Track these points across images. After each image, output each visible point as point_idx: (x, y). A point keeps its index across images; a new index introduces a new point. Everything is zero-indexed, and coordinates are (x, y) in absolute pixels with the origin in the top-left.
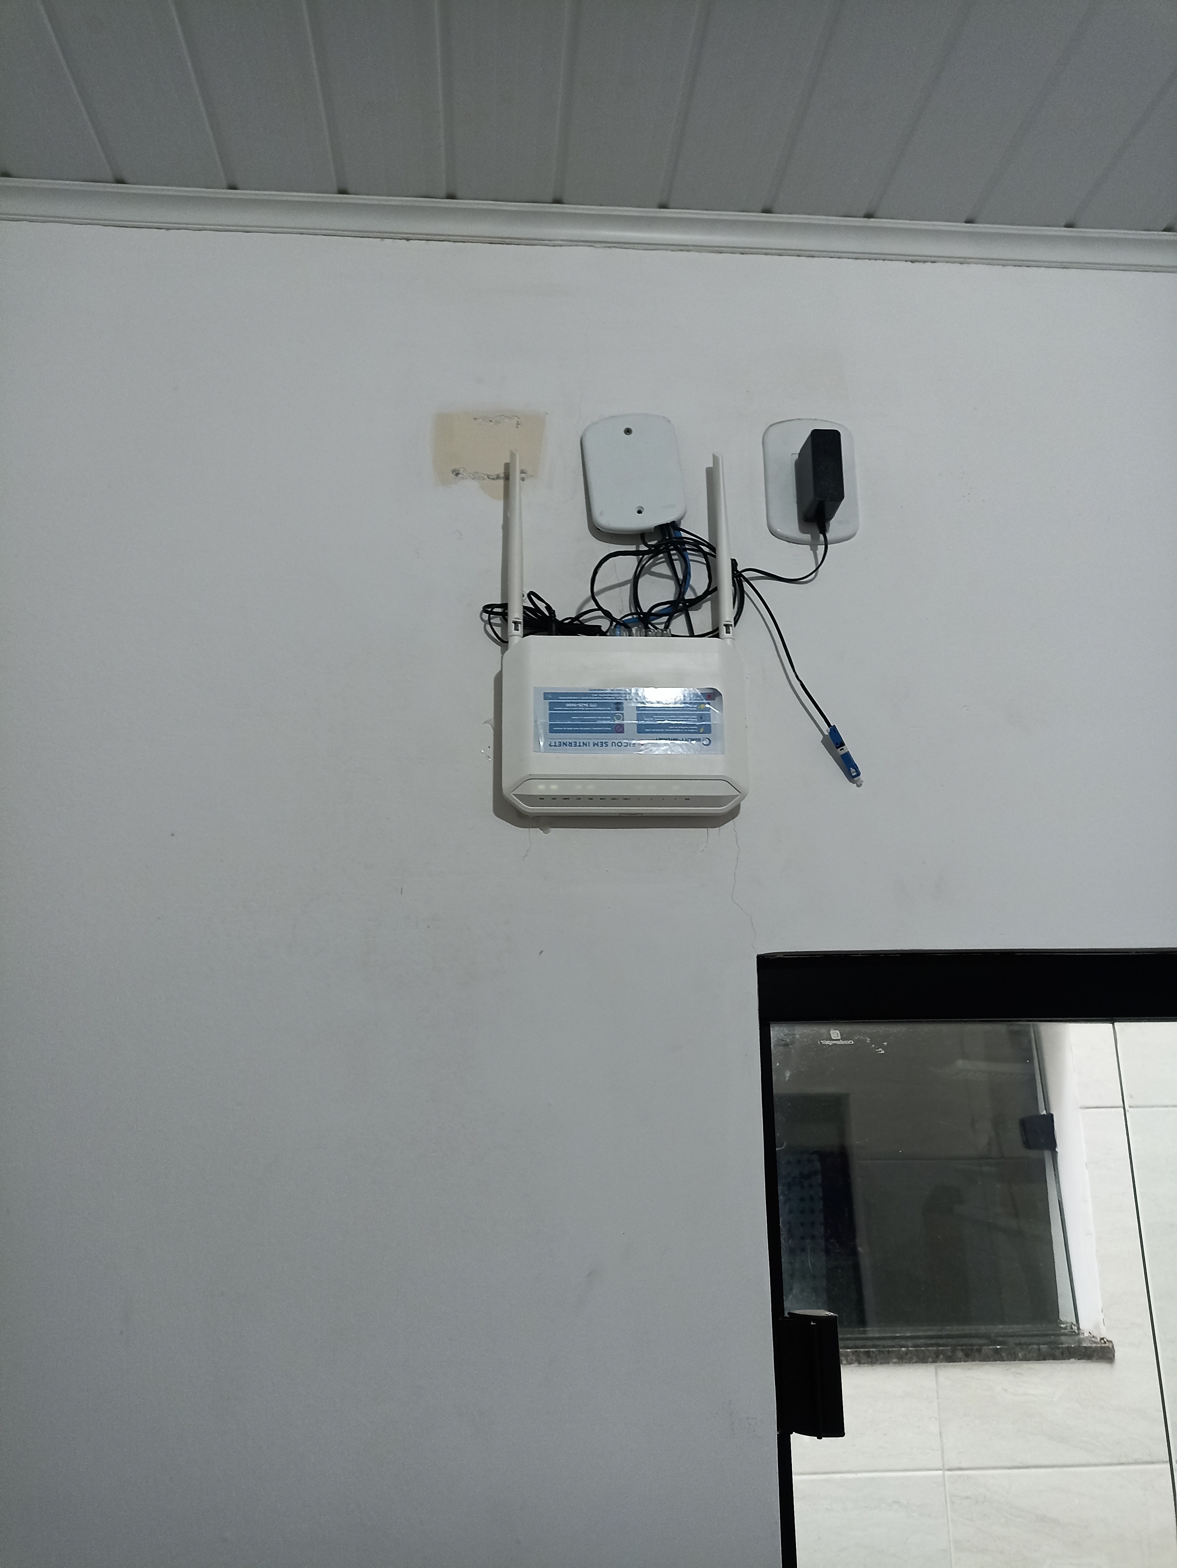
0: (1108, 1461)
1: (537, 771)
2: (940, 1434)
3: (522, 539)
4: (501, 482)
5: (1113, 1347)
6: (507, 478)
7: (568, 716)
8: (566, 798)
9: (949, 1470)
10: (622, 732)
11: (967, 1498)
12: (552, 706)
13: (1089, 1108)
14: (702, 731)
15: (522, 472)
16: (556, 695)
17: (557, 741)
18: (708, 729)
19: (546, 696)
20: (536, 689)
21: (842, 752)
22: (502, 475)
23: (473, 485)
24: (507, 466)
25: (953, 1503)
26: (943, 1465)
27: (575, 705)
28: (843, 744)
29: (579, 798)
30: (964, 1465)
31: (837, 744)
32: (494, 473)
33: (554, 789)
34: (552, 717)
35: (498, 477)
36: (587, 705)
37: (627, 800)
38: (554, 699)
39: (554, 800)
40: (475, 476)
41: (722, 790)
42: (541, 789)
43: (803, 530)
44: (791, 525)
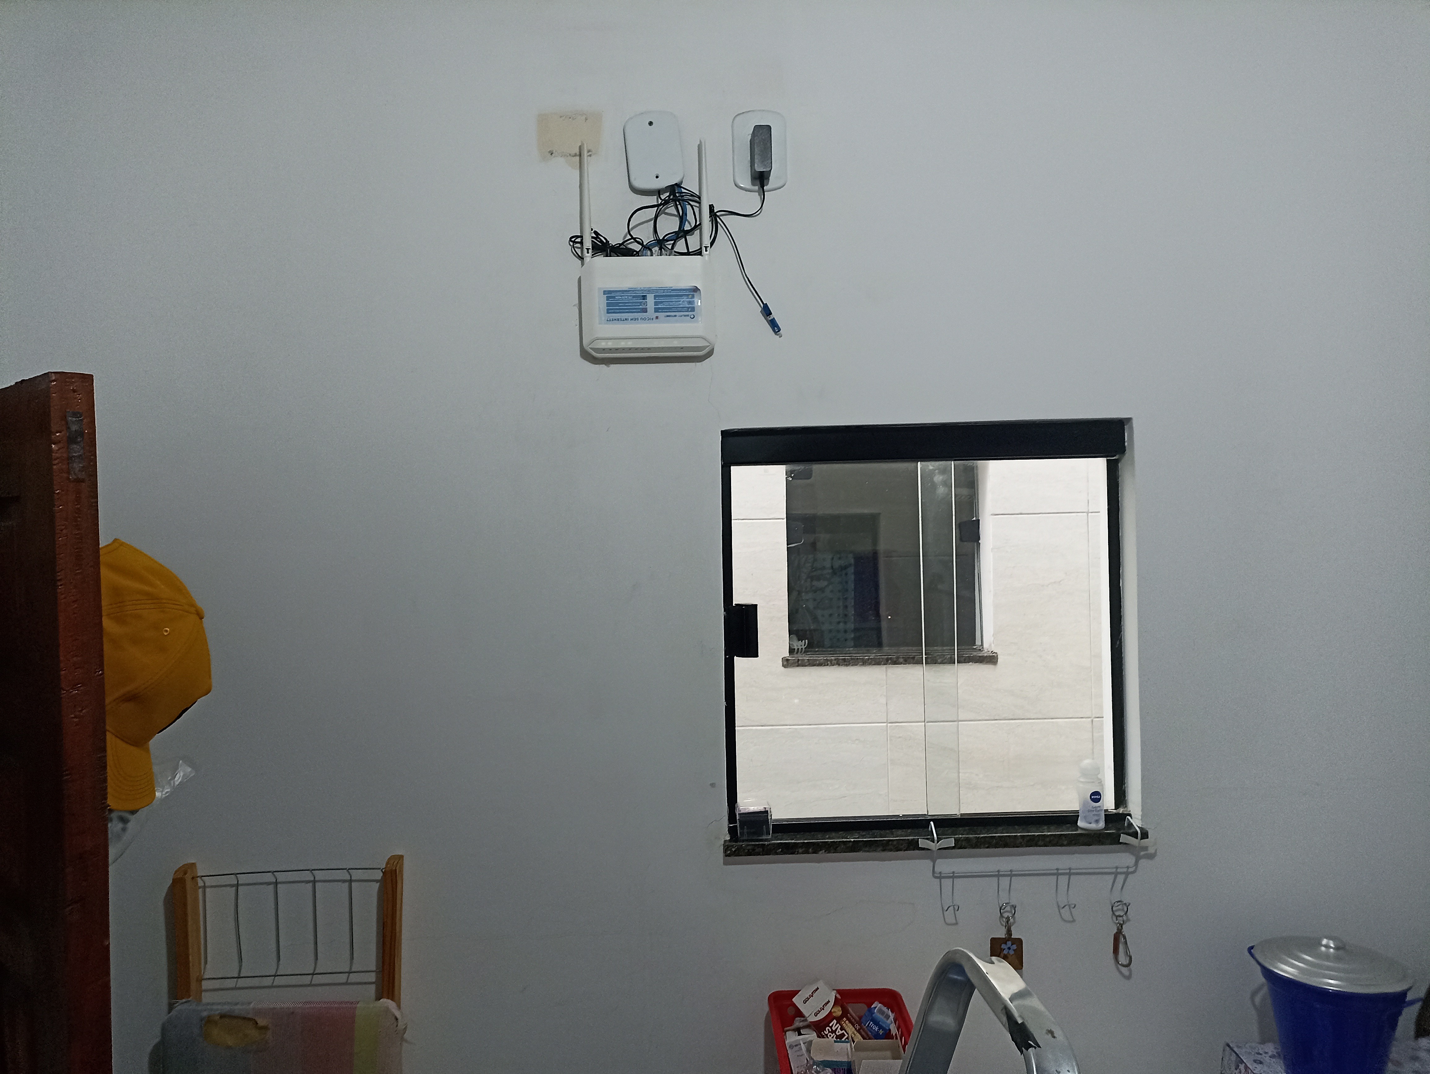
0: (987, 718)
1: (600, 335)
2: (887, 704)
3: (589, 195)
4: (578, 158)
5: (997, 656)
6: (580, 155)
7: (617, 304)
8: (617, 349)
9: (890, 723)
10: (646, 312)
11: (900, 737)
12: (608, 298)
13: (998, 515)
14: (690, 310)
15: (589, 151)
16: (610, 292)
17: (611, 318)
18: (693, 309)
19: (605, 292)
20: (599, 289)
21: (770, 319)
22: (578, 153)
23: (561, 160)
24: (580, 147)
25: (891, 740)
26: (887, 721)
27: (620, 297)
28: (771, 314)
29: (624, 349)
30: (898, 721)
31: (767, 314)
32: (573, 153)
33: (610, 344)
34: (608, 305)
35: (575, 155)
36: (627, 297)
37: (649, 349)
38: (609, 294)
39: (610, 350)
40: (564, 155)
41: (701, 343)
42: (603, 345)
43: (753, 184)
44: (746, 182)
